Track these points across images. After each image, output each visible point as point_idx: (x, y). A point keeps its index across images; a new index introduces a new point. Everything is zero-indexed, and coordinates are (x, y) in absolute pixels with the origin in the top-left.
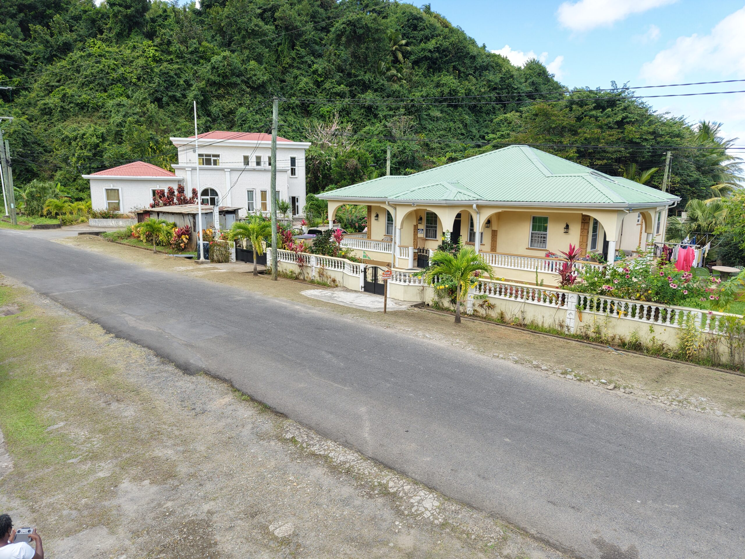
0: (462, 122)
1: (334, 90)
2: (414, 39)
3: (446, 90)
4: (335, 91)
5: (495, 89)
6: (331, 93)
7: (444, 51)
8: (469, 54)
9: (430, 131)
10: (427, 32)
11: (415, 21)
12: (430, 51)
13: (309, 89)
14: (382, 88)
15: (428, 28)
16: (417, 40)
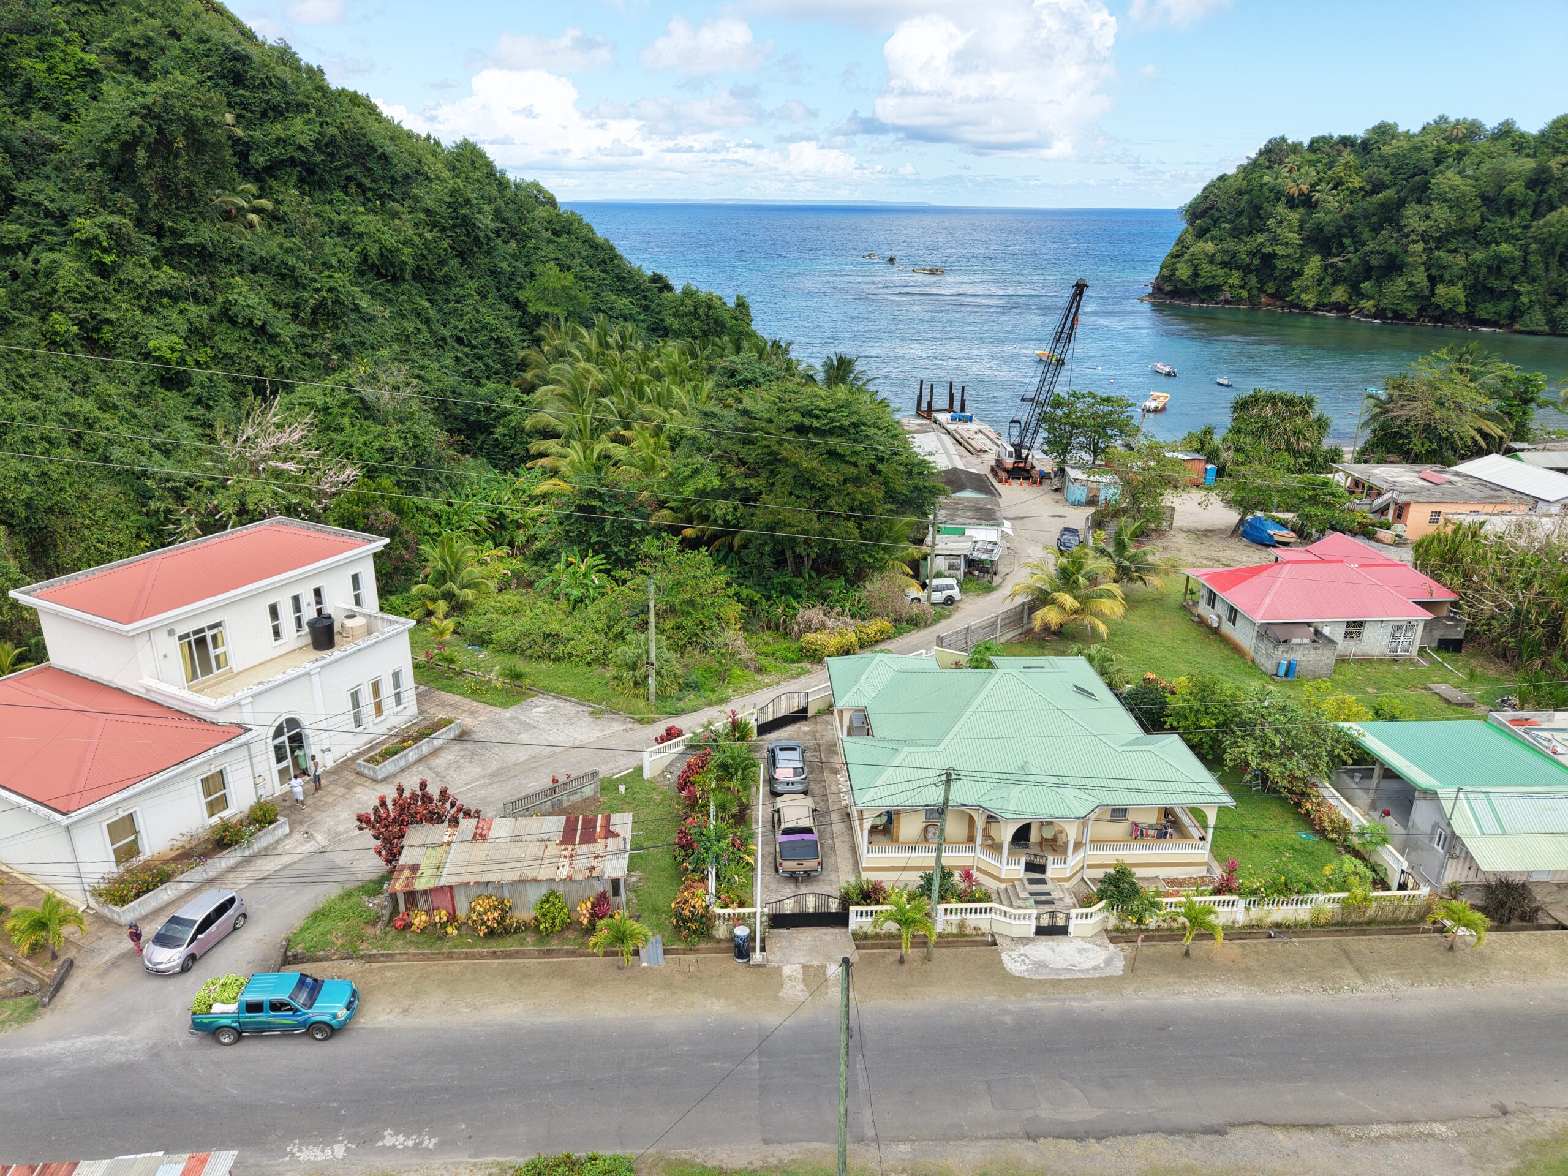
0: (418, 315)
1: (155, 286)
2: (246, 109)
3: (373, 250)
4: (158, 288)
5: (444, 229)
6: (150, 292)
7: (327, 145)
8: (373, 148)
9: (373, 348)
10: (275, 96)
11: (239, 65)
12: (301, 148)
13: (89, 288)
14: (238, 256)
15: (271, 83)
16: (253, 112)
